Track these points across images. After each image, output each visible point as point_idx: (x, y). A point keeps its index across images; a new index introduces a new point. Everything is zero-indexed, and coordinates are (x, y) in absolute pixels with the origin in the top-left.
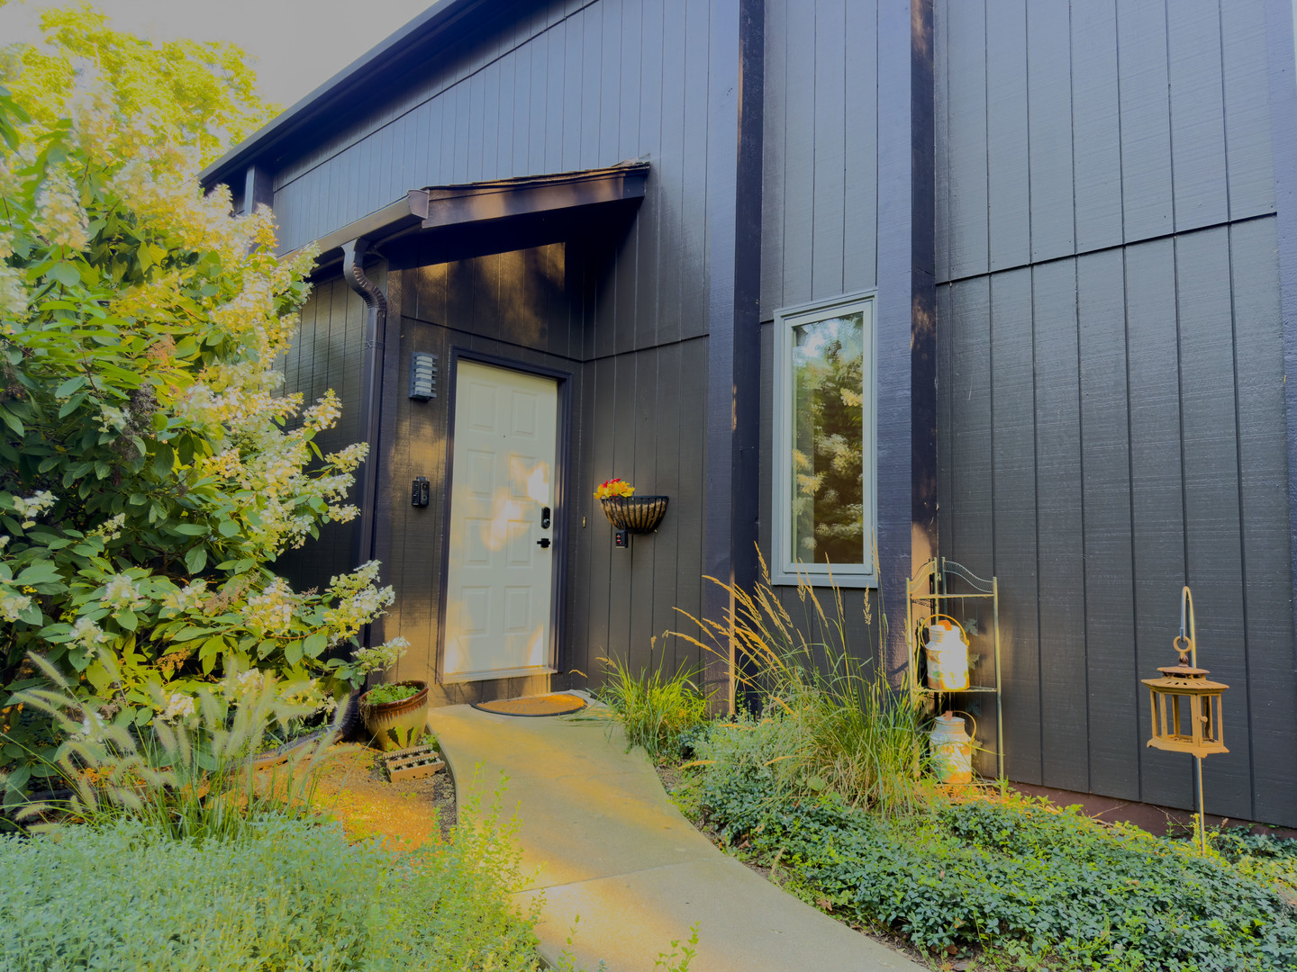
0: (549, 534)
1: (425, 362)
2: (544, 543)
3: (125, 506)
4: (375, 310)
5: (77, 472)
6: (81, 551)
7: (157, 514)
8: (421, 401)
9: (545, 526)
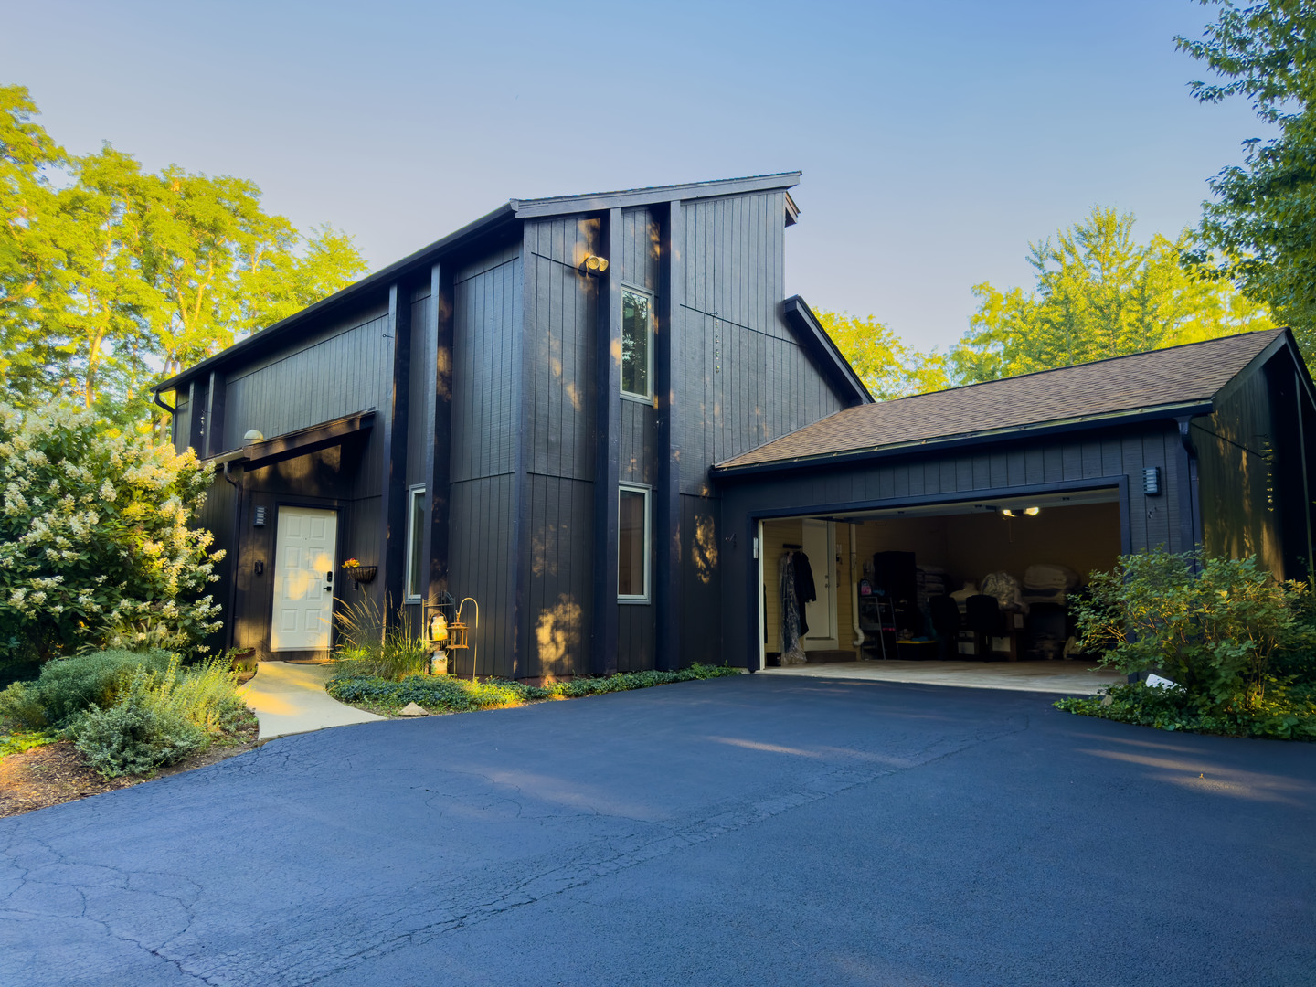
0: (332, 585)
1: (261, 510)
2: (329, 589)
3: (127, 579)
4: (238, 489)
5: (113, 570)
6: (114, 593)
7: (137, 582)
8: (259, 527)
9: (329, 580)
